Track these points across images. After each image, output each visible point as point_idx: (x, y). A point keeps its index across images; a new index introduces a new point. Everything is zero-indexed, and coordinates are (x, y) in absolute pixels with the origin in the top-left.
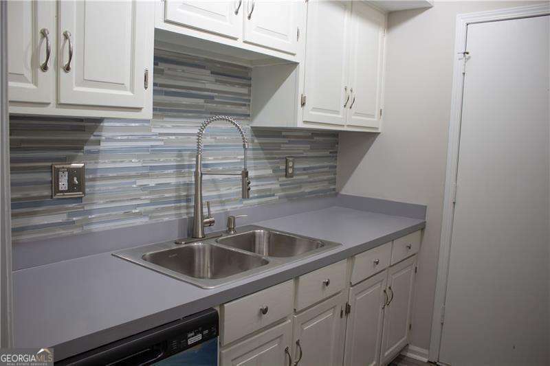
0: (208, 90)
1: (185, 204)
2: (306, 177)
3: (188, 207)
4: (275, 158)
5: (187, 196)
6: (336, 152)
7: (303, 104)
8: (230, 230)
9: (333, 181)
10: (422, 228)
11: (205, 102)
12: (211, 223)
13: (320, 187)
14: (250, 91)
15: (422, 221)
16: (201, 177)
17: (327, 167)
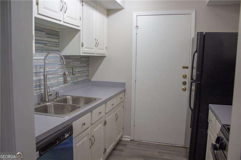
0: (45, 41)
1: (39, 88)
2: (79, 75)
3: (40, 89)
4: (69, 68)
5: (39, 85)
6: (89, 64)
7: (82, 46)
8: (57, 97)
9: (88, 76)
10: (124, 91)
11: (44, 46)
12: (51, 95)
13: (84, 78)
14: (59, 41)
15: (124, 89)
16: (46, 76)
17: (85, 70)
